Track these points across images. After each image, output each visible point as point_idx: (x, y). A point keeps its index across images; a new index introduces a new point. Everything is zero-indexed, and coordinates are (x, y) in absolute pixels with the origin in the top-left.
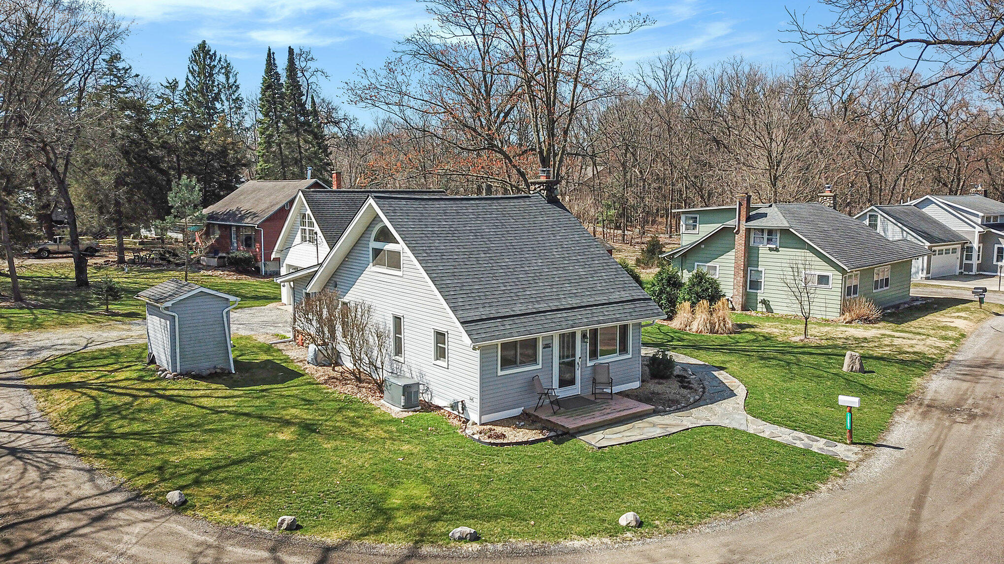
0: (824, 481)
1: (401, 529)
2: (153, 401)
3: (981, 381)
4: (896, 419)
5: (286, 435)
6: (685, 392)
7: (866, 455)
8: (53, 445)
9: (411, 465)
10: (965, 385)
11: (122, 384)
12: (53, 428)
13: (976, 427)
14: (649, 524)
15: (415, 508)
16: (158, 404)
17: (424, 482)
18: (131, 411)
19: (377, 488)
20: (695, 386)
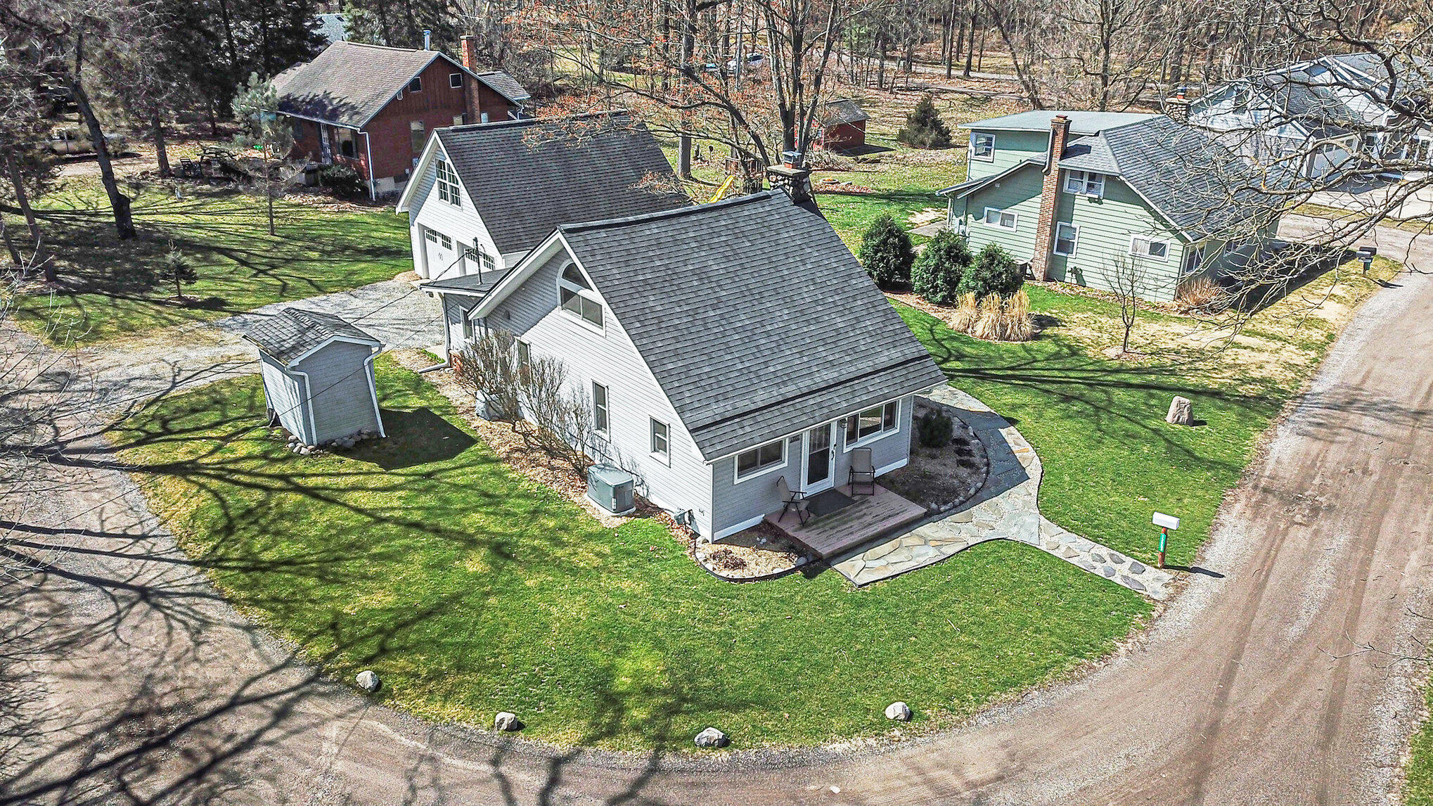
0: (1124, 636)
1: (637, 728)
2: (293, 498)
3: (1339, 438)
4: (1222, 517)
5: (475, 564)
6: (964, 472)
7: (1177, 587)
8: (190, 581)
9: (635, 616)
10: (1316, 447)
11: (246, 466)
12: (180, 549)
13: (1316, 533)
14: (920, 716)
15: (649, 691)
16: (302, 504)
17: (655, 647)
18: (270, 517)
19: (599, 658)
20: (977, 459)
